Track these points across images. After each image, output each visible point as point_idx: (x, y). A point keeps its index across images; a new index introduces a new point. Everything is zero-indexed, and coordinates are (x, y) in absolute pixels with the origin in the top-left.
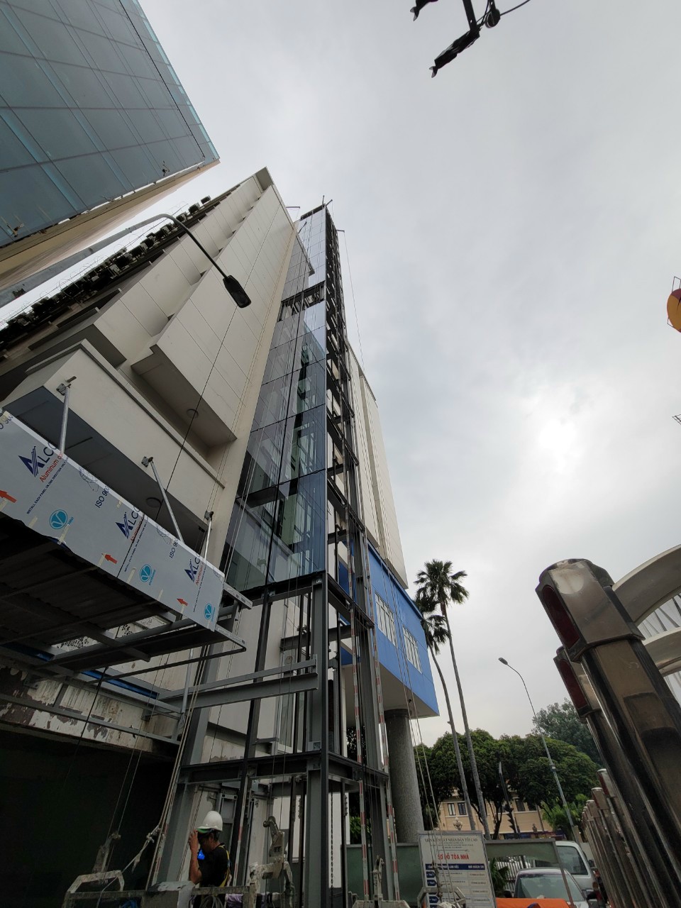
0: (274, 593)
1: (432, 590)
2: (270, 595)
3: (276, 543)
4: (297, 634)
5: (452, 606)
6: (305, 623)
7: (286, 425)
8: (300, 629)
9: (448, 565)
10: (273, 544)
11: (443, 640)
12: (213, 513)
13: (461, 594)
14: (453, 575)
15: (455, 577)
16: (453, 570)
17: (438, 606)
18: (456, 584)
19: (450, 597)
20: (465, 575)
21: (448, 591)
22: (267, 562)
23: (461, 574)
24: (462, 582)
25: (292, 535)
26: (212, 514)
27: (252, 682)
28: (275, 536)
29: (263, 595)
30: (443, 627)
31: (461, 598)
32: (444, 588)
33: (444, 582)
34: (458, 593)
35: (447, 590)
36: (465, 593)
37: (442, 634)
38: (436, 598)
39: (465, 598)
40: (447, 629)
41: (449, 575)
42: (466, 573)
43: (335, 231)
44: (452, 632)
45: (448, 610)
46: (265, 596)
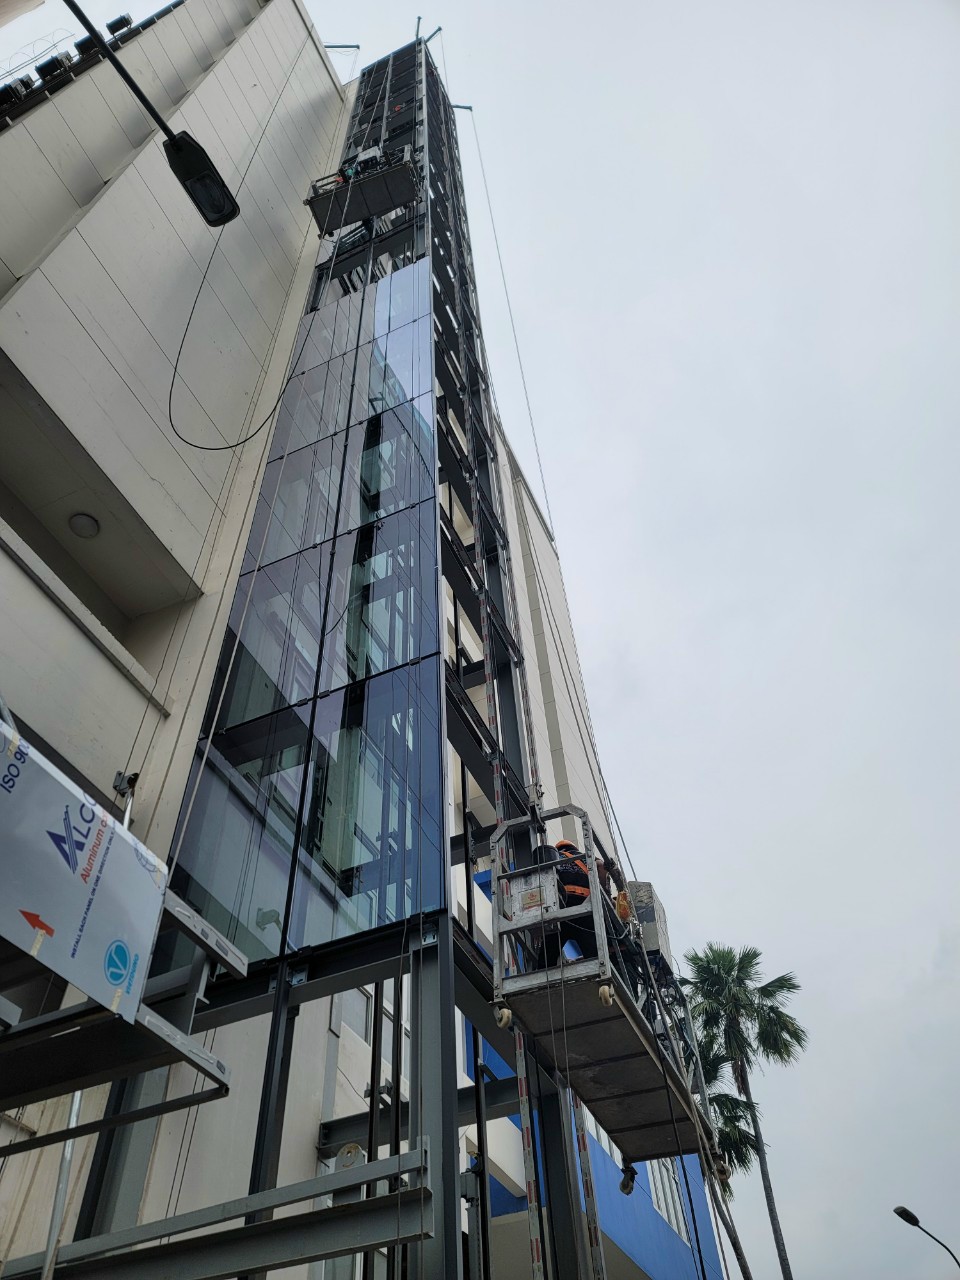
0: (303, 976)
1: (708, 1024)
2: (295, 982)
3: (307, 873)
4: (364, 1106)
5: (763, 1070)
6: (386, 1074)
7: (332, 555)
8: (373, 1092)
9: (749, 958)
10: (299, 876)
11: (743, 1161)
12: (136, 776)
13: (786, 1036)
14: (759, 985)
15: (767, 991)
16: (765, 973)
17: (727, 1070)
18: (772, 1009)
19: (755, 1044)
20: (795, 987)
21: (750, 1029)
22: (282, 919)
23: (784, 983)
24: (789, 1004)
25: (348, 849)
26: (133, 780)
27: (240, 1223)
28: (302, 853)
29: (273, 984)
30: (742, 1125)
31: (786, 1045)
32: (742, 1020)
33: (738, 1005)
34: (779, 1036)
35: (749, 1025)
36: (797, 1035)
37: (741, 1145)
38: (719, 1047)
39: (796, 1048)
40: (752, 1132)
41: (751, 985)
42: (796, 981)
43: (448, 108)
44: (765, 1138)
45: (753, 1078)
46: (278, 989)
